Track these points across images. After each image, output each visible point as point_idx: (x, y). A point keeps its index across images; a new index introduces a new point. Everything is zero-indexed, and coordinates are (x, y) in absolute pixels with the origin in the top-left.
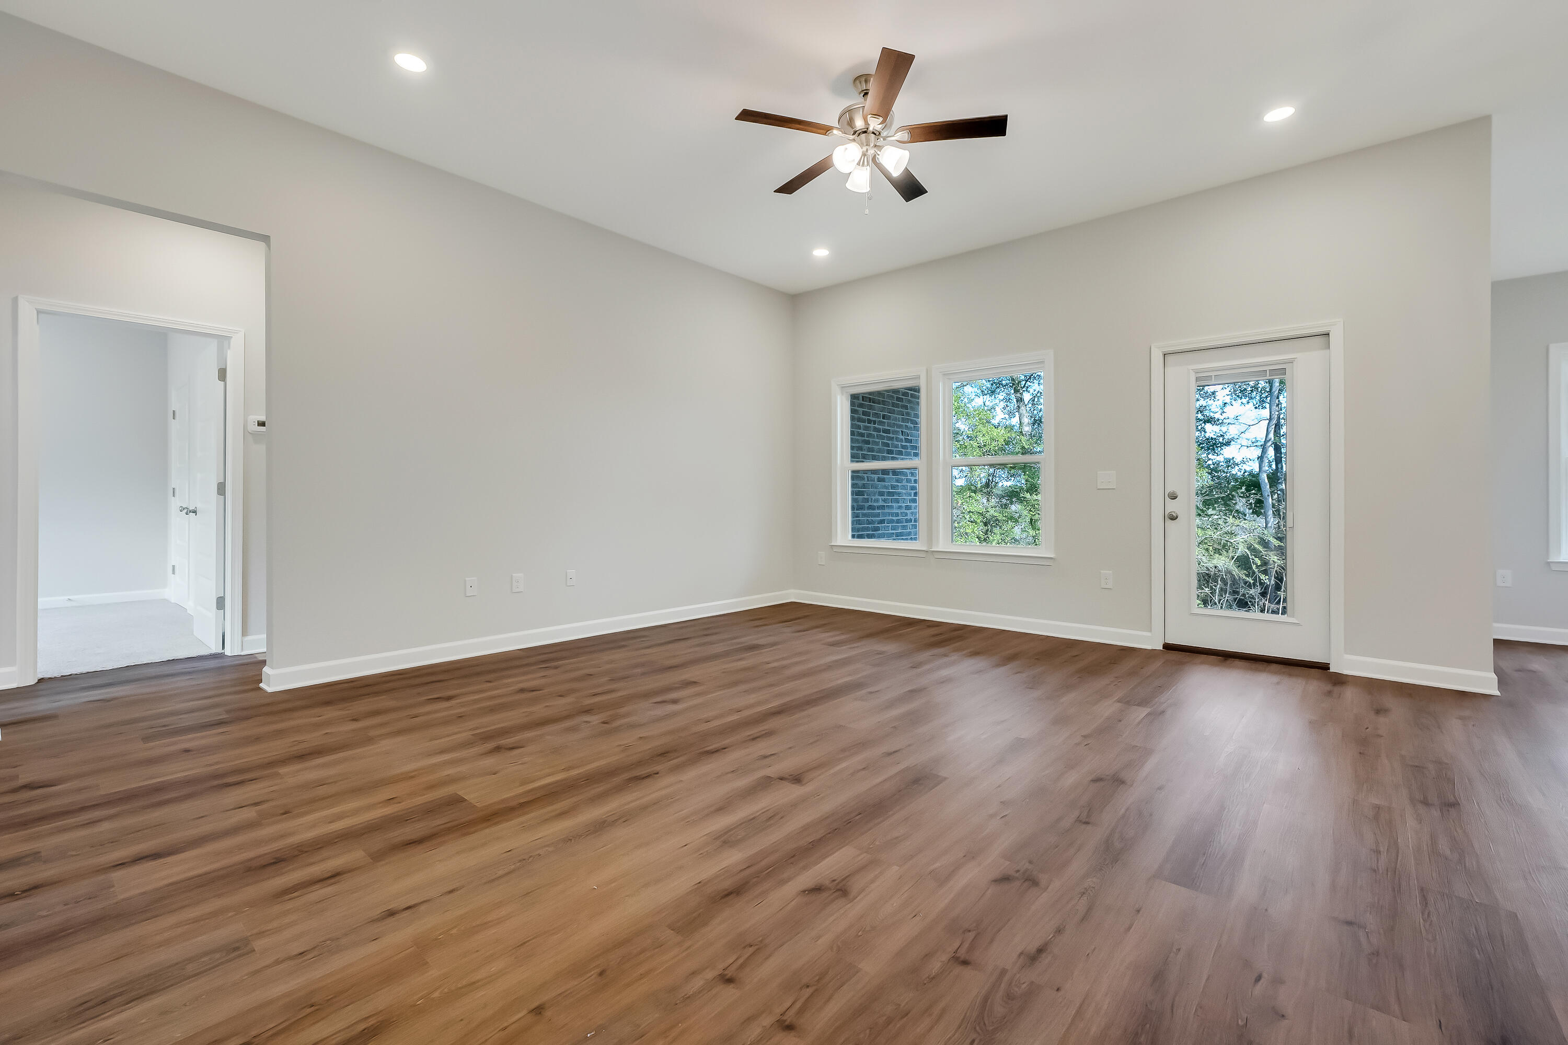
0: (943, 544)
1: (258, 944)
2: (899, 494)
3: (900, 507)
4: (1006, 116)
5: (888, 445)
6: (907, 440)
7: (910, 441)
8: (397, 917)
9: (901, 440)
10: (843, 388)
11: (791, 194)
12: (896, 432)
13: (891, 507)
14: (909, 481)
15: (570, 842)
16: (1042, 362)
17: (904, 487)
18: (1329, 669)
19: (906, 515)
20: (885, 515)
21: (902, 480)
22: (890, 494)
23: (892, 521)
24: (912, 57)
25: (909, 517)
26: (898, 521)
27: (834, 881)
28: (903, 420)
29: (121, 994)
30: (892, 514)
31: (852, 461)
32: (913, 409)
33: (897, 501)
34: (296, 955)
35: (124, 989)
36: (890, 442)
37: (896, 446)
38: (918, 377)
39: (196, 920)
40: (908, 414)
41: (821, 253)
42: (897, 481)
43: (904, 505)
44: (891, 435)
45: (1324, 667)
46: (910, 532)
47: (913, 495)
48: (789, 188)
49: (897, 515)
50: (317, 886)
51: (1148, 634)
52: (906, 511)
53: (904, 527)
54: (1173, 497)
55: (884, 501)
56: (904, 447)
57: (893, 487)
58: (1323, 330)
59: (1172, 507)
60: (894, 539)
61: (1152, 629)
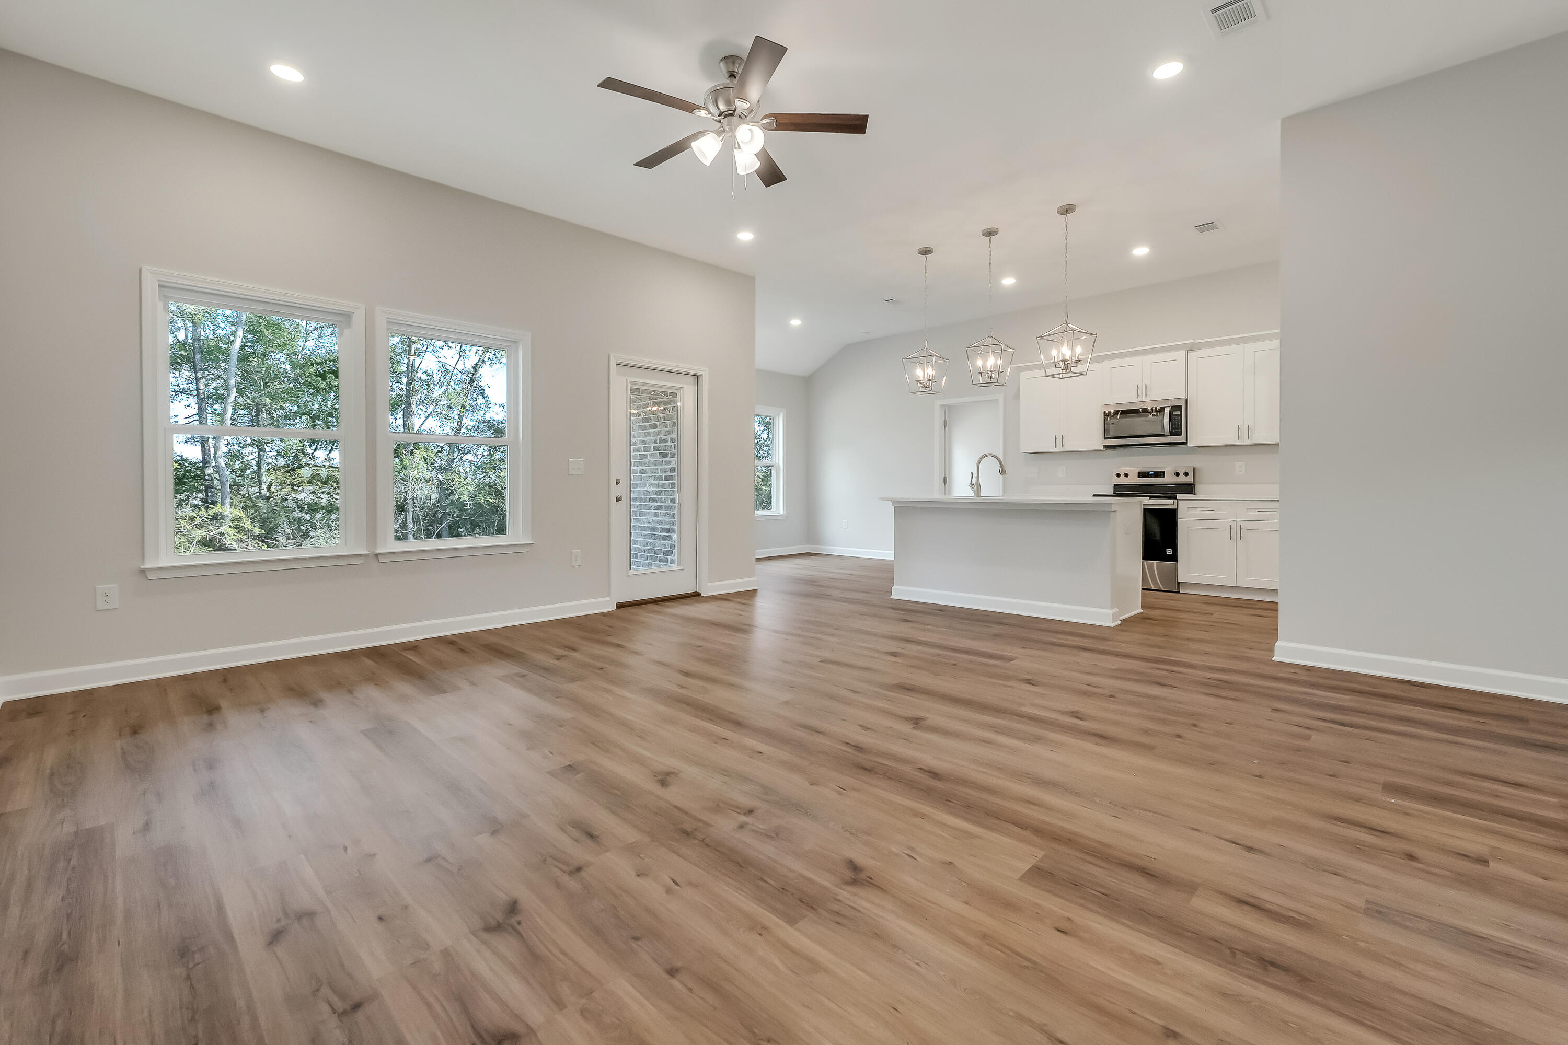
1: (1360, 903)
8: (1250, 845)
29: (1491, 950)
34: (1340, 876)
35: (1488, 952)
39: (1396, 965)
45: (697, 595)
50: (1268, 906)
51: (608, 599)
61: (609, 594)
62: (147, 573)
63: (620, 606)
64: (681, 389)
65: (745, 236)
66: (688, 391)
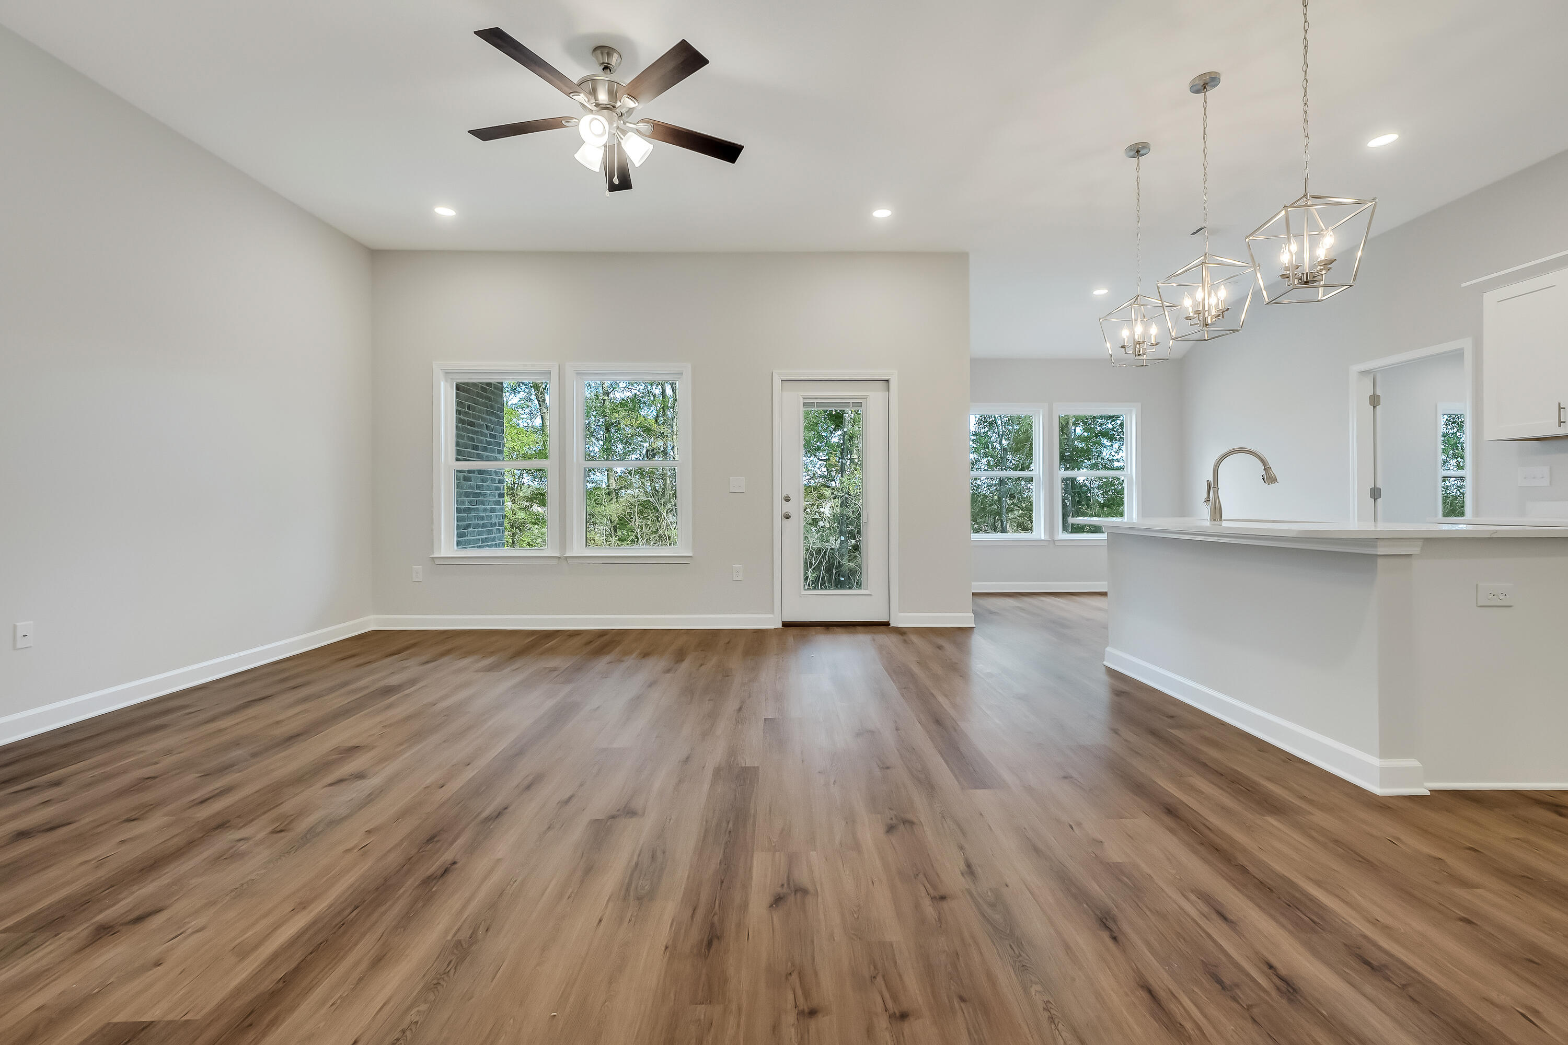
0: (578, 549)
2: (484, 495)
3: (485, 510)
4: (743, 147)
5: (472, 439)
6: (492, 436)
7: (494, 437)
9: (485, 435)
10: (447, 373)
11: (484, 141)
12: (480, 426)
13: (477, 510)
14: (493, 481)
15: (439, 987)
16: (681, 374)
17: (489, 488)
18: (889, 625)
19: (491, 518)
20: (470, 518)
21: (487, 479)
22: (477, 495)
23: (477, 526)
24: (707, 62)
25: (493, 521)
26: (484, 526)
27: (782, 885)
28: (488, 413)
30: (477, 518)
31: (457, 459)
32: (497, 402)
33: (483, 503)
36: (475, 436)
37: (481, 442)
38: (549, 373)
40: (492, 407)
41: (445, 212)
42: (483, 481)
43: (488, 507)
44: (475, 429)
45: (886, 624)
46: (495, 537)
47: (497, 496)
48: (485, 134)
49: (482, 518)
51: (771, 616)
52: (491, 514)
53: (489, 532)
54: (787, 499)
55: (470, 502)
56: (489, 443)
57: (479, 487)
58: (885, 377)
59: (788, 507)
60: (480, 547)
61: (772, 611)
62: (435, 560)
63: (786, 625)
64: (865, 398)
65: (882, 214)
66: (874, 400)
